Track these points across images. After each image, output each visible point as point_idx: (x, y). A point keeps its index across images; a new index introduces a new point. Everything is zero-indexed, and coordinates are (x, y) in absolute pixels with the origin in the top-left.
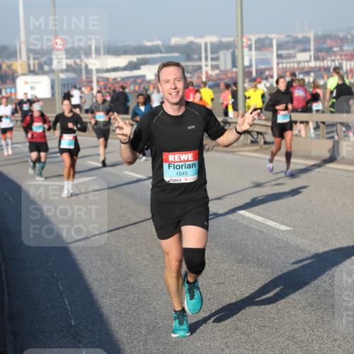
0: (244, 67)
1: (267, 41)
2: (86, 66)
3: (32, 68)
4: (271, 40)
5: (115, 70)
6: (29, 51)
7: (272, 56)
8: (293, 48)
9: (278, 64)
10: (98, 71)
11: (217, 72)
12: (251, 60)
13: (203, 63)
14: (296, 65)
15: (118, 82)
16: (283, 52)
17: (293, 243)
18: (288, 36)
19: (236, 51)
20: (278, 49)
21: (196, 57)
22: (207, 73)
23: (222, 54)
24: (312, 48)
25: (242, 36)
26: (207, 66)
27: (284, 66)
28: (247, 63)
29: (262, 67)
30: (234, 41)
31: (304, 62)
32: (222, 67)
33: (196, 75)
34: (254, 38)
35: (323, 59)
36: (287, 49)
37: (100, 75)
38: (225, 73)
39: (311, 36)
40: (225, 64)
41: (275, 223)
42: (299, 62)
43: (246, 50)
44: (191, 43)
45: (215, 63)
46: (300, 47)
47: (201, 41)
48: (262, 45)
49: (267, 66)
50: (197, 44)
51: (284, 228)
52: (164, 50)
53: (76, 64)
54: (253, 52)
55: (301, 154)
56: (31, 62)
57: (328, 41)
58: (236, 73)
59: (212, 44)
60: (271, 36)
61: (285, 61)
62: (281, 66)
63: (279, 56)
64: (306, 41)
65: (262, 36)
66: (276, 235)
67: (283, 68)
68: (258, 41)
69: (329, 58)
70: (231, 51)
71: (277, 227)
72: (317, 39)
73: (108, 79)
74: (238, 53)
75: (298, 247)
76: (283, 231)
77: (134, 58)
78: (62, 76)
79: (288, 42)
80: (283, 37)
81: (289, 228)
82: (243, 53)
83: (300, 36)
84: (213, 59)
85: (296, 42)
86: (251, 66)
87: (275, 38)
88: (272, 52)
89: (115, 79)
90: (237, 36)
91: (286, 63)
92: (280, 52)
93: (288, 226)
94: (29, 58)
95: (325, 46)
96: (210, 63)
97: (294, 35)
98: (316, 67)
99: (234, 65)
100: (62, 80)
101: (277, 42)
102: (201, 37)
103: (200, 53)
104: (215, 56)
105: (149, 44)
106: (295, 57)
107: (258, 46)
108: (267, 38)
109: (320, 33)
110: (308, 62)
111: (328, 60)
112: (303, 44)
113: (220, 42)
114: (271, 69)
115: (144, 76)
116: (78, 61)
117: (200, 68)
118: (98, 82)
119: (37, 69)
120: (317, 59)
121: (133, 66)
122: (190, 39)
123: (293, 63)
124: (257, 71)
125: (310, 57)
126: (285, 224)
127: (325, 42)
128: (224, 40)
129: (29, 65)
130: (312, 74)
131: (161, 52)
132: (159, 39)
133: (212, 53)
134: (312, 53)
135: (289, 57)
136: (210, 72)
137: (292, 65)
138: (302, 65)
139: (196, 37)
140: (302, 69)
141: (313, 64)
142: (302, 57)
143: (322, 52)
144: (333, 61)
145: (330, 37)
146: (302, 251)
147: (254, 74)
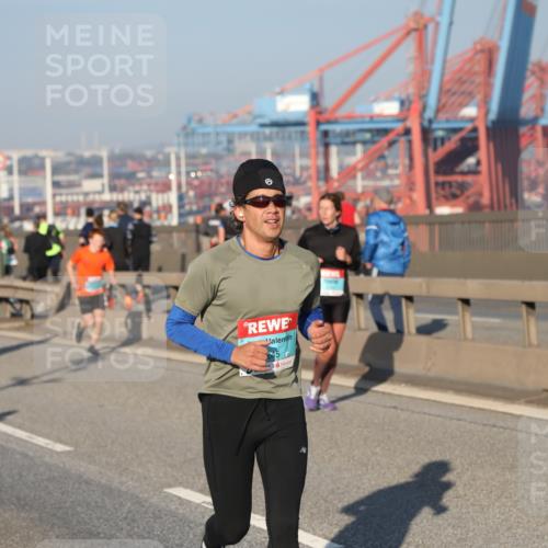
1: (37, 161)
4: (43, 159)
7: (45, 183)
8: (76, 172)
9: (54, 195)
12: (11, 190)
14: (81, 198)
16: (62, 178)
17: (73, 472)
18: (69, 154)
20: (53, 174)
24: (106, 172)
27: (64, 199)
29: (30, 200)
31: (95, 193)
34: (16, 156)
35: (122, 190)
36: (67, 173)
39: (104, 154)
41: (47, 441)
42: (86, 194)
43: (3, 174)
46: (87, 170)
48: (29, 166)
49: (37, 200)
51: (59, 447)
54: (15, 177)
57: (129, 163)
60: (43, 153)
61: (63, 191)
62: (58, 199)
63: (56, 184)
64: (96, 162)
65: (29, 153)
66: (47, 459)
67: (61, 203)
69: (131, 188)
71: (50, 447)
72: (113, 159)
75: (81, 477)
76: (58, 453)
79: (69, 163)
80: (61, 156)
81: (67, 448)
83: (87, 154)
85: (82, 163)
86: (11, 198)
87: (49, 157)
88: (44, 178)
91: (67, 195)
92: (57, 178)
93: (66, 444)
95: (124, 170)
97: (78, 152)
98: (111, 201)
101: (52, 162)
106: (79, 185)
107: (24, 167)
108: (36, 156)
109: (117, 151)
110: (101, 193)
111: (129, 192)
112: (91, 167)
114: (43, 203)
120: (113, 189)
123: (77, 194)
124: (22, 205)
125: (103, 185)
126: (61, 442)
127: (124, 165)
134: (106, 180)
135: (71, 185)
137: (75, 198)
138: (91, 197)
141: (107, 197)
142: (91, 185)
143: (120, 179)
144: (137, 192)
145: (131, 156)
146: (87, 483)
147: (17, 211)
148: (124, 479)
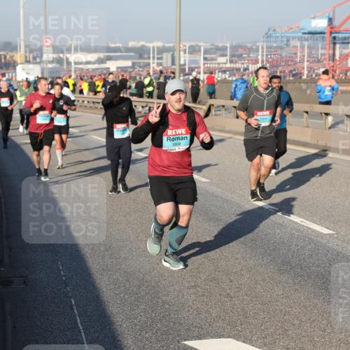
0: (180, 65)
1: (197, 48)
2: (67, 59)
3: (28, 59)
4: (200, 47)
5: (88, 63)
6: (26, 46)
7: (200, 58)
8: (215, 53)
9: (204, 64)
10: (76, 63)
11: (161, 68)
12: (185, 60)
13: (151, 61)
14: (216, 66)
15: (90, 72)
16: (208, 56)
17: (210, 191)
18: (212, 45)
19: (175, 53)
20: (204, 54)
21: (146, 56)
22: (153, 68)
23: (164, 55)
24: (228, 54)
25: (180, 43)
26: (154, 63)
27: (209, 65)
28: (182, 63)
29: (193, 66)
30: (174, 46)
31: (223, 63)
32: (165, 65)
33: (146, 69)
34: (188, 45)
35: (236, 63)
36: (211, 54)
37: (77, 66)
38: (167, 68)
39: (228, 45)
40: (167, 62)
42: (219, 64)
43: (182, 53)
44: (143, 46)
45: (160, 61)
46: (220, 53)
47: (151, 45)
48: (193, 50)
49: (196, 66)
50: (147, 47)
51: (204, 180)
52: (122, 49)
53: (60, 57)
54: (187, 55)
55: (218, 128)
56: (28, 55)
57: (240, 50)
58: (175, 69)
59: (158, 48)
60: (200, 44)
61: (209, 62)
62: (206, 65)
63: (205, 59)
64: (224, 49)
65: (194, 44)
66: (198, 185)
67: (207, 67)
68: (190, 47)
70: (171, 53)
72: (232, 47)
73: (82, 69)
74: (176, 54)
75: (213, 194)
77: (102, 55)
78: (50, 66)
79: (212, 49)
80: (208, 46)
81: (207, 180)
82: (180, 55)
83: (220, 45)
84: (158, 59)
85: (218, 49)
86: (185, 65)
87: (203, 45)
88: (200, 55)
89: (87, 70)
90: (176, 42)
91: (210, 64)
92: (205, 56)
93: (207, 178)
94: (26, 52)
95: (237, 53)
96: (156, 61)
97: (216, 44)
98: (231, 68)
99: (173, 63)
100: (50, 68)
101: (204, 48)
102: (150, 42)
103: (149, 54)
104: (159, 56)
105: (113, 45)
106: (216, 59)
107: (191, 50)
108: (197, 45)
109: (234, 44)
110: (225, 63)
111: (239, 63)
112: (221, 51)
113: (164, 46)
114: (199, 67)
115: (109, 68)
116: (61, 55)
117: (149, 64)
118: (75, 71)
119: (31, 60)
120: (231, 62)
121: (101, 61)
122: (142, 43)
124: (189, 68)
125: (227, 60)
127: (237, 51)
128: (167, 45)
129: (26, 57)
130: (228, 73)
131: (121, 52)
132: (120, 43)
133: (157, 54)
134: (228, 57)
135: (212, 59)
136: (156, 68)
137: (214, 65)
138: (221, 66)
139: (146, 42)
140: (221, 68)
141: (228, 65)
142: (222, 60)
143: (235, 57)
144: (243, 64)
145: (241, 47)
146: (217, 196)
147: (187, 71)
148: (233, 196)
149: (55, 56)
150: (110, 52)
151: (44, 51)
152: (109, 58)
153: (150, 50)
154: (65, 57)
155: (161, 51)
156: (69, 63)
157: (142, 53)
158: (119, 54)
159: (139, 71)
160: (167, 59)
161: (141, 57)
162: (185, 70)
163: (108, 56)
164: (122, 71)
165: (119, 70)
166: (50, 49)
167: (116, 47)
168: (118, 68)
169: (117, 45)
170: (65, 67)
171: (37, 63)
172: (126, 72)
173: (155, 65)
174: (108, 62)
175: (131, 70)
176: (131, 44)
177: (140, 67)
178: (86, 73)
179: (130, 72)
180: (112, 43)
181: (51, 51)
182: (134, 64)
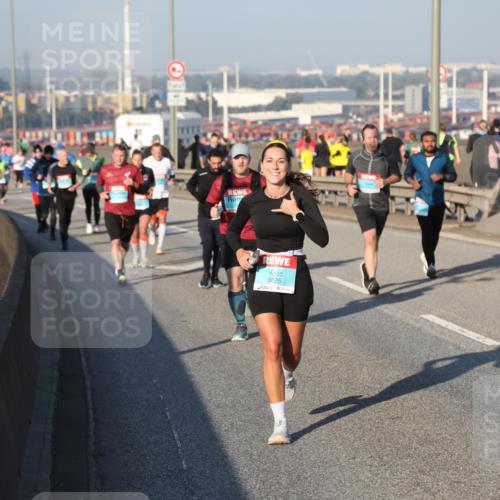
0: (440, 110)
1: (475, 74)
2: (215, 102)
3: (138, 104)
4: (481, 72)
5: (255, 109)
7: (482, 95)
9: (489, 107)
10: (231, 110)
11: (401, 115)
12: (450, 100)
13: (381, 102)
15: (258, 127)
16: (498, 90)
19: (430, 86)
20: (489, 86)
22: (386, 117)
23: (408, 90)
25: (439, 65)
26: (386, 106)
27: (499, 110)
28: (444, 104)
29: (466, 110)
30: (427, 71)
32: (408, 110)
33: (370, 119)
34: (455, 69)
37: (233, 116)
38: (412, 117)
40: (413, 104)
41: (478, 335)
43: (443, 85)
44: (365, 73)
45: (399, 103)
47: (380, 71)
48: (468, 79)
49: (473, 110)
50: (373, 75)
51: (490, 342)
52: (325, 84)
53: (200, 99)
54: (454, 88)
56: (137, 95)
58: (428, 118)
59: (394, 75)
60: (480, 67)
61: (499, 103)
62: (493, 109)
63: (491, 96)
65: (468, 66)
67: (496, 113)
68: (461, 73)
70: (422, 86)
71: (480, 341)
73: (244, 122)
74: (432, 89)
76: (488, 347)
77: (282, 93)
78: (180, 115)
80: (498, 69)
81: (496, 343)
82: (439, 89)
84: (395, 98)
86: (449, 108)
87: (487, 69)
88: (482, 89)
89: (254, 123)
90: (432, 66)
92: (492, 90)
93: (495, 340)
96: (390, 103)
99: (426, 106)
100: (180, 121)
101: (489, 75)
102: (379, 65)
103: (378, 88)
104: (398, 93)
105: (304, 73)
107: (462, 79)
108: (475, 69)
113: (407, 72)
114: (479, 113)
115: (296, 119)
116: (203, 95)
117: (376, 110)
118: (230, 126)
119: (144, 105)
121: (281, 105)
122: (363, 67)
124: (458, 116)
126: (491, 337)
128: (413, 70)
129: (134, 100)
131: (321, 85)
132: (320, 68)
133: (395, 88)
136: (391, 116)
139: (371, 65)
147: (454, 121)
149: (192, 96)
150: (299, 87)
151: (170, 88)
152: (298, 99)
153: (378, 80)
154: (210, 99)
155: (401, 82)
156: (218, 111)
157: (362, 86)
158: (315, 90)
159: (356, 122)
160: (413, 99)
161: (361, 94)
162: (450, 119)
163: (295, 95)
164: (323, 123)
165: (317, 122)
166: (181, 84)
167: (310, 76)
168: (313, 118)
169: (314, 72)
170: (211, 118)
171: (155, 111)
172: (331, 125)
173: (389, 110)
174: (294, 106)
175: (341, 121)
176: (340, 70)
177: (359, 115)
178: (251, 130)
179: (340, 125)
180: (303, 69)
181: (184, 88)
182: (346, 109)
